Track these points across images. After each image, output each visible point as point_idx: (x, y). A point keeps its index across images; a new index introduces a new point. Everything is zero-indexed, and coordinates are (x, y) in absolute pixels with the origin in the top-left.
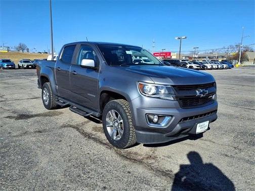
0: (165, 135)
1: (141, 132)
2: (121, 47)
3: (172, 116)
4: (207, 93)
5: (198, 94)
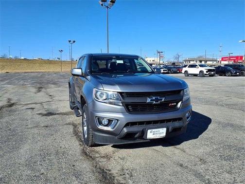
0: (116, 138)
2: (115, 57)
3: (118, 120)
4: (163, 100)
5: (149, 100)
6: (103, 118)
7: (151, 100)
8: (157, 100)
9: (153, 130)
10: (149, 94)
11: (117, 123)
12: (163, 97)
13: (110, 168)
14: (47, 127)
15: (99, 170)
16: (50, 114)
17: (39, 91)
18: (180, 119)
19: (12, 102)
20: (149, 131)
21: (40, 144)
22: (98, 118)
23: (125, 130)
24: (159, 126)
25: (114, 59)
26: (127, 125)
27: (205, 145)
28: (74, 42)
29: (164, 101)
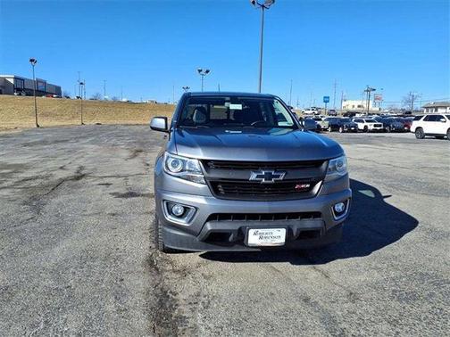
0: (197, 239)
1: (168, 230)
3: (196, 208)
4: (281, 178)
5: (253, 176)
6: (175, 204)
7: (257, 177)
8: (269, 177)
9: (260, 231)
10: (255, 166)
11: (195, 213)
12: (282, 172)
13: (178, 290)
14: (114, 215)
15: (159, 291)
16: (131, 194)
17: (134, 156)
18: (316, 215)
19: (83, 172)
20: (251, 232)
21: (89, 241)
22: (167, 204)
23: (209, 226)
24: (271, 224)
25: (228, 101)
26: (213, 217)
27: (376, 268)
28: (207, 72)
29: (283, 180)
